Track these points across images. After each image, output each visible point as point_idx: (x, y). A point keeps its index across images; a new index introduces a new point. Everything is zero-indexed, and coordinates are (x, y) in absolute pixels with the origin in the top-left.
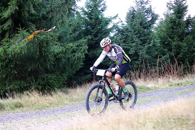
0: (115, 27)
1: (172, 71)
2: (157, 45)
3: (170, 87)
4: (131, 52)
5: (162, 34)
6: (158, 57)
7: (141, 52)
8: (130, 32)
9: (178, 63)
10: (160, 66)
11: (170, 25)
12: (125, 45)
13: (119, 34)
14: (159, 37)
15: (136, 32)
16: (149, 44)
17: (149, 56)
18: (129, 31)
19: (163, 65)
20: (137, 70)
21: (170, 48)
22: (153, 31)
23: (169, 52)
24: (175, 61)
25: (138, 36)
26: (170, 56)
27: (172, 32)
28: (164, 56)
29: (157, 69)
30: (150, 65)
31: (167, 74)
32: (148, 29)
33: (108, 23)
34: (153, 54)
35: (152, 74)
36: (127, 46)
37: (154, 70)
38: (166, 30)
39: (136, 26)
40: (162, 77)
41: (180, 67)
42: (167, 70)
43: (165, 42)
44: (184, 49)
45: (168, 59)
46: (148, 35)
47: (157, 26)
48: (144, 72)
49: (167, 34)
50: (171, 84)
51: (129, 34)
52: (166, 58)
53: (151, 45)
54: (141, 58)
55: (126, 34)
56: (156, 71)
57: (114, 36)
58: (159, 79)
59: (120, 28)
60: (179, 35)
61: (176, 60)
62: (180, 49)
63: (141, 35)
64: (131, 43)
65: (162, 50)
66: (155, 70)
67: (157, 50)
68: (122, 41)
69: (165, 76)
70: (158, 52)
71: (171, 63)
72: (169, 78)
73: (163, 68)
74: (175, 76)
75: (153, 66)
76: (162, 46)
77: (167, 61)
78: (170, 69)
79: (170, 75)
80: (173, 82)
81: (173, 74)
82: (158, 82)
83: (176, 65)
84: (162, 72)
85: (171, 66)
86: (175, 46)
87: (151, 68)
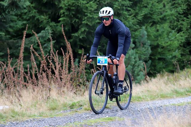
1: (57, 72)
2: (20, 4)
3: (52, 112)
6: (22, 35)
9: (74, 52)
10: (27, 58)
19: (34, 55)
21: (55, 14)
23: (53, 24)
24: (65, 48)
26: (54, 33)
28: (38, 33)
29: (20, 64)
31: (45, 79)
34: (10, 27)
35: (5, 79)
37: (11, 68)
40: (30, 86)
41: (79, 62)
42: (46, 68)
44: (91, 18)
50: (53, 105)
52: (42, 37)
53: (5, 4)
58: (24, 93)
61: (69, 46)
62: (79, 16)
65: (34, 17)
66: (15, 69)
67: (20, 16)
69: (39, 83)
70: (25, 22)
71: (55, 53)
72: (50, 91)
73: (35, 63)
74: (65, 84)
75: (10, 58)
76: (35, 8)
77: (46, 48)
78: (52, 65)
79: (52, 82)
80: (59, 101)
81: (59, 79)
82: (21, 100)
83: (68, 56)
84: (33, 73)
85: (56, 58)
86: (69, 10)
87: (4, 62)
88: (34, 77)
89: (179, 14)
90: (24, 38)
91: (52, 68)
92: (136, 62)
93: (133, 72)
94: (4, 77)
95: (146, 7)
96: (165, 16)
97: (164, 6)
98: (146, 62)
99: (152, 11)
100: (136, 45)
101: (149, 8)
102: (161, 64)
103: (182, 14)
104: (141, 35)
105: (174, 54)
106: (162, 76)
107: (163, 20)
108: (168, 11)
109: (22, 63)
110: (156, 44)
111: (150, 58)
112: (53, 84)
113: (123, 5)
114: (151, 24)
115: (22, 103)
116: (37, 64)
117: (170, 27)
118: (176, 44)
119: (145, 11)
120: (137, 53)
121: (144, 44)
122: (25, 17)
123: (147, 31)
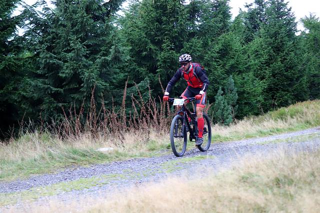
0: (28, 13)
1: (155, 117)
2: (122, 59)
3: (151, 152)
4: (64, 73)
5: (136, 34)
6: (125, 85)
7: (87, 74)
8: (61, 28)
10: (128, 105)
11: (153, 15)
12: (51, 57)
13: (38, 31)
14: (129, 39)
15: (76, 28)
16: (104, 55)
17: (106, 82)
18: (61, 25)
19: (135, 102)
20: (78, 113)
21: (153, 66)
22: (115, 25)
23: (151, 75)
25: (81, 38)
26: (152, 83)
27: (159, 30)
28: (138, 83)
29: (123, 111)
30: (107, 102)
31: (145, 123)
32: (104, 21)
33: (13, 5)
34: (114, 78)
35: (110, 124)
36: (56, 58)
37: (115, 115)
38: (145, 25)
39: (76, 13)
40: (133, 130)
42: (145, 114)
43: (142, 51)
45: (148, 89)
46: (103, 34)
47: (124, 16)
48: (93, 118)
49: (146, 34)
50: (152, 146)
51: (61, 31)
52: (142, 87)
53: (109, 58)
54: (85, 86)
55: (54, 30)
56: (119, 118)
57: (25, 35)
58: (127, 136)
59: (41, 16)
60: (173, 38)
63: (87, 35)
64: (65, 51)
65: (134, 69)
66: (118, 115)
67: (122, 69)
68: (44, 46)
69: (140, 127)
70: (126, 74)
71: (153, 100)
72: (149, 134)
73: (136, 109)
74: (162, 127)
75: (114, 106)
76: (135, 61)
77: (145, 96)
78: (150, 111)
79: (151, 126)
80: (157, 142)
81: (157, 123)
82: (124, 142)
83: (165, 103)
84: (134, 118)
85: (154, 105)
86: (164, 62)
87: (109, 109)
88: (135, 122)
89: (262, 63)
90: (126, 87)
91: (151, 114)
92: (225, 106)
93: (223, 115)
94: (109, 123)
95: (233, 58)
96: (249, 66)
97: (249, 57)
98: (234, 106)
99: (238, 61)
100: (224, 92)
101: (236, 59)
102: (247, 108)
103: (265, 64)
104: (229, 82)
105: (259, 98)
106: (249, 118)
107: (248, 69)
108: (253, 61)
109: (125, 110)
110: (242, 90)
111: (237, 103)
112: (152, 127)
113: (212, 57)
114: (237, 73)
115: (125, 145)
116: (137, 110)
117: (254, 75)
118: (260, 90)
119: (232, 62)
120: (225, 98)
121: (231, 91)
122: (126, 69)
123: (234, 79)
